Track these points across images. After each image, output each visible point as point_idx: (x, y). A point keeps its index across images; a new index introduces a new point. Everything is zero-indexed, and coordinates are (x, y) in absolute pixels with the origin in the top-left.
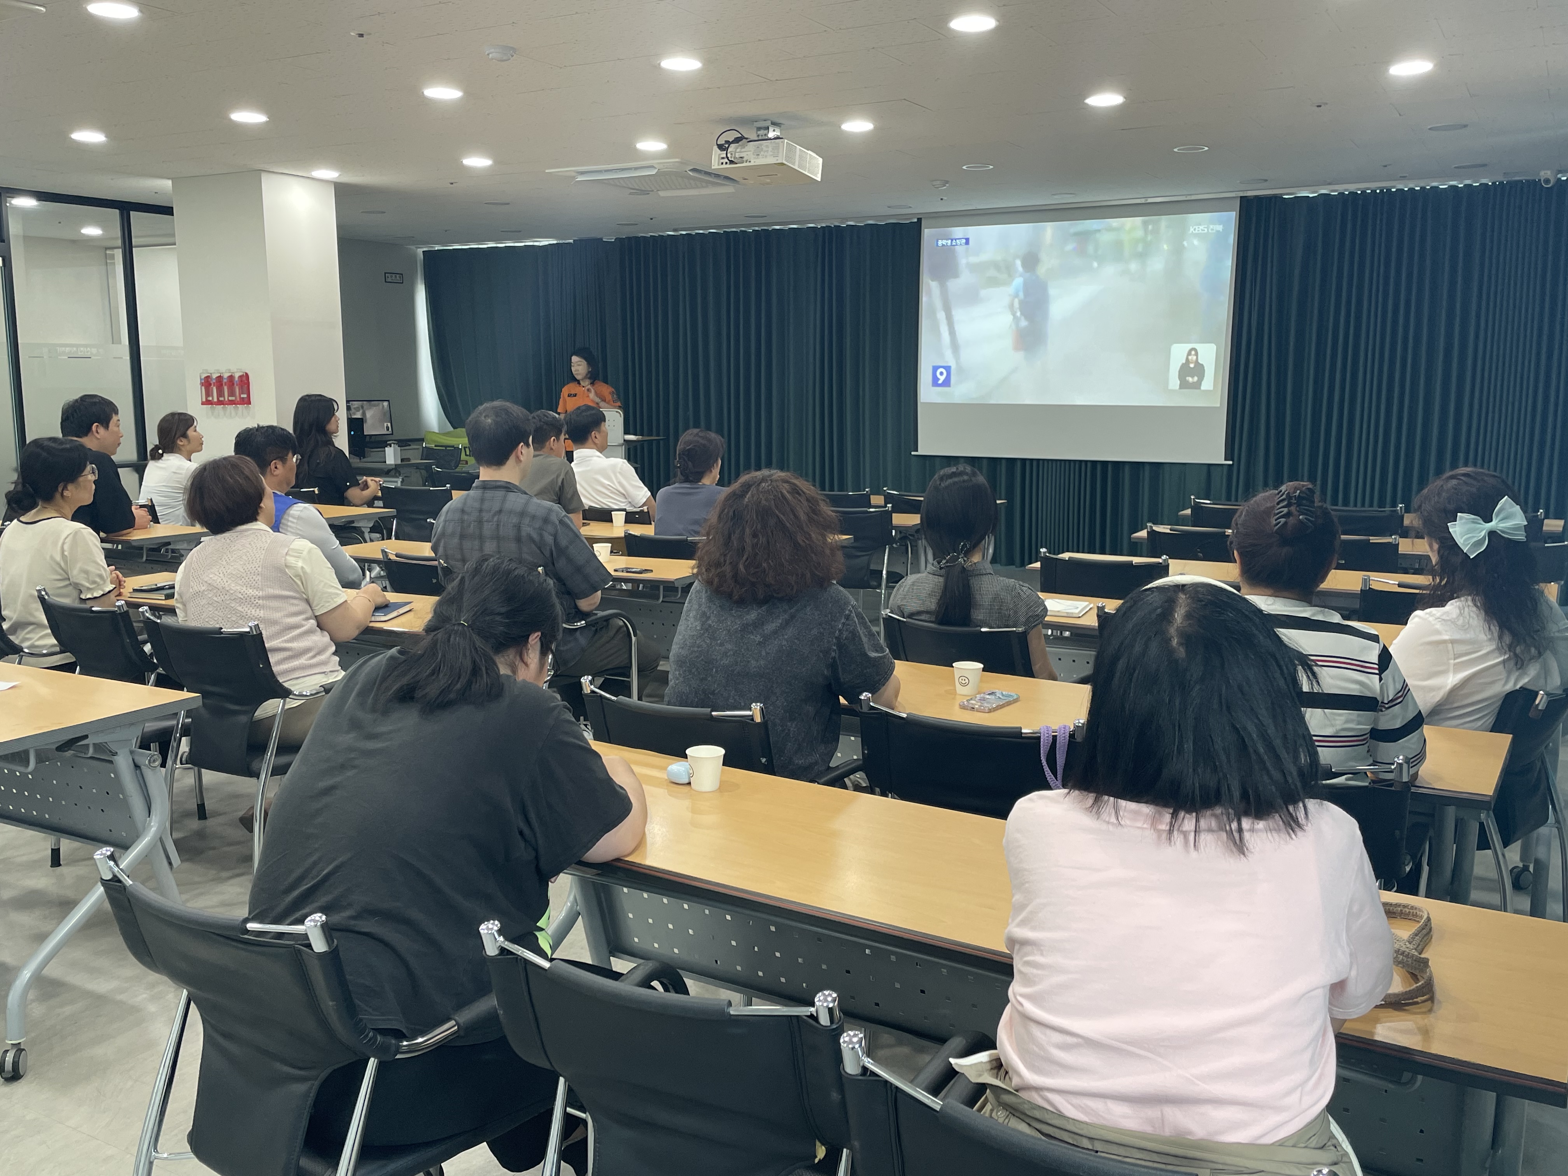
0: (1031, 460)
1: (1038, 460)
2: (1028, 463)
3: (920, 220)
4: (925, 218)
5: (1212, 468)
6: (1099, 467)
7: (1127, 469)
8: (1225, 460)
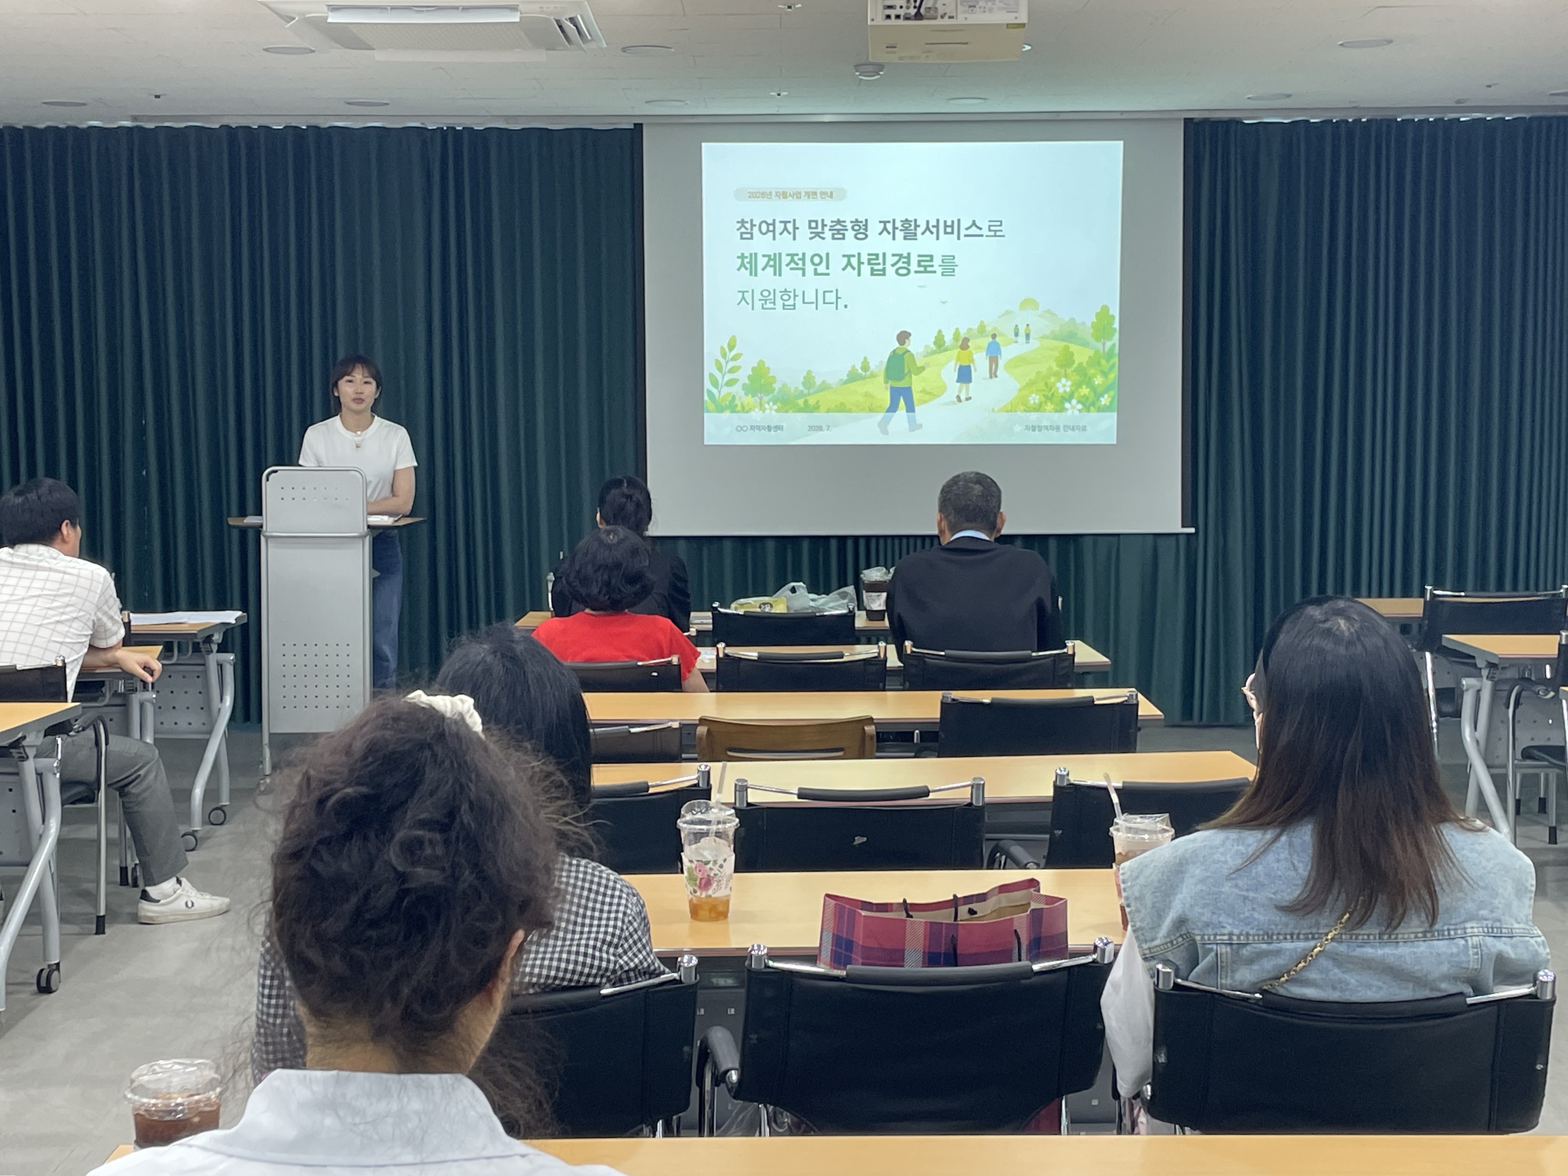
0: (856, 538)
1: (868, 538)
2: (850, 544)
3: (639, 126)
4: (649, 124)
5: (1161, 542)
8: (1183, 526)
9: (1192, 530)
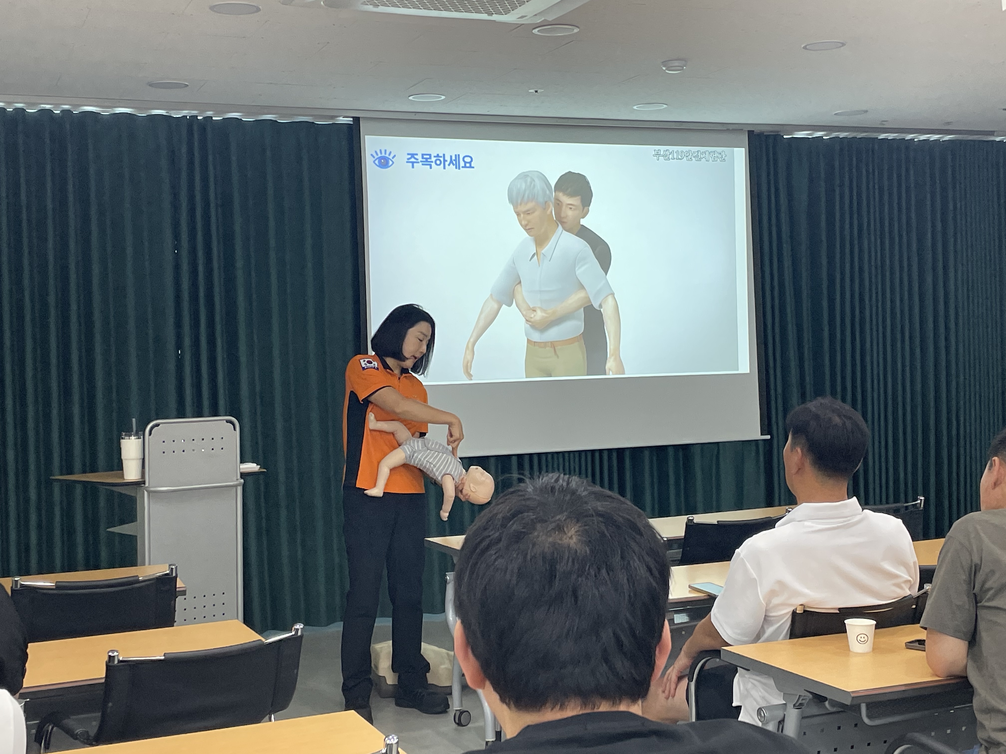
3: (357, 120)
5: (744, 447)
6: (615, 455)
7: (647, 453)
8: (762, 434)
9: (768, 437)
